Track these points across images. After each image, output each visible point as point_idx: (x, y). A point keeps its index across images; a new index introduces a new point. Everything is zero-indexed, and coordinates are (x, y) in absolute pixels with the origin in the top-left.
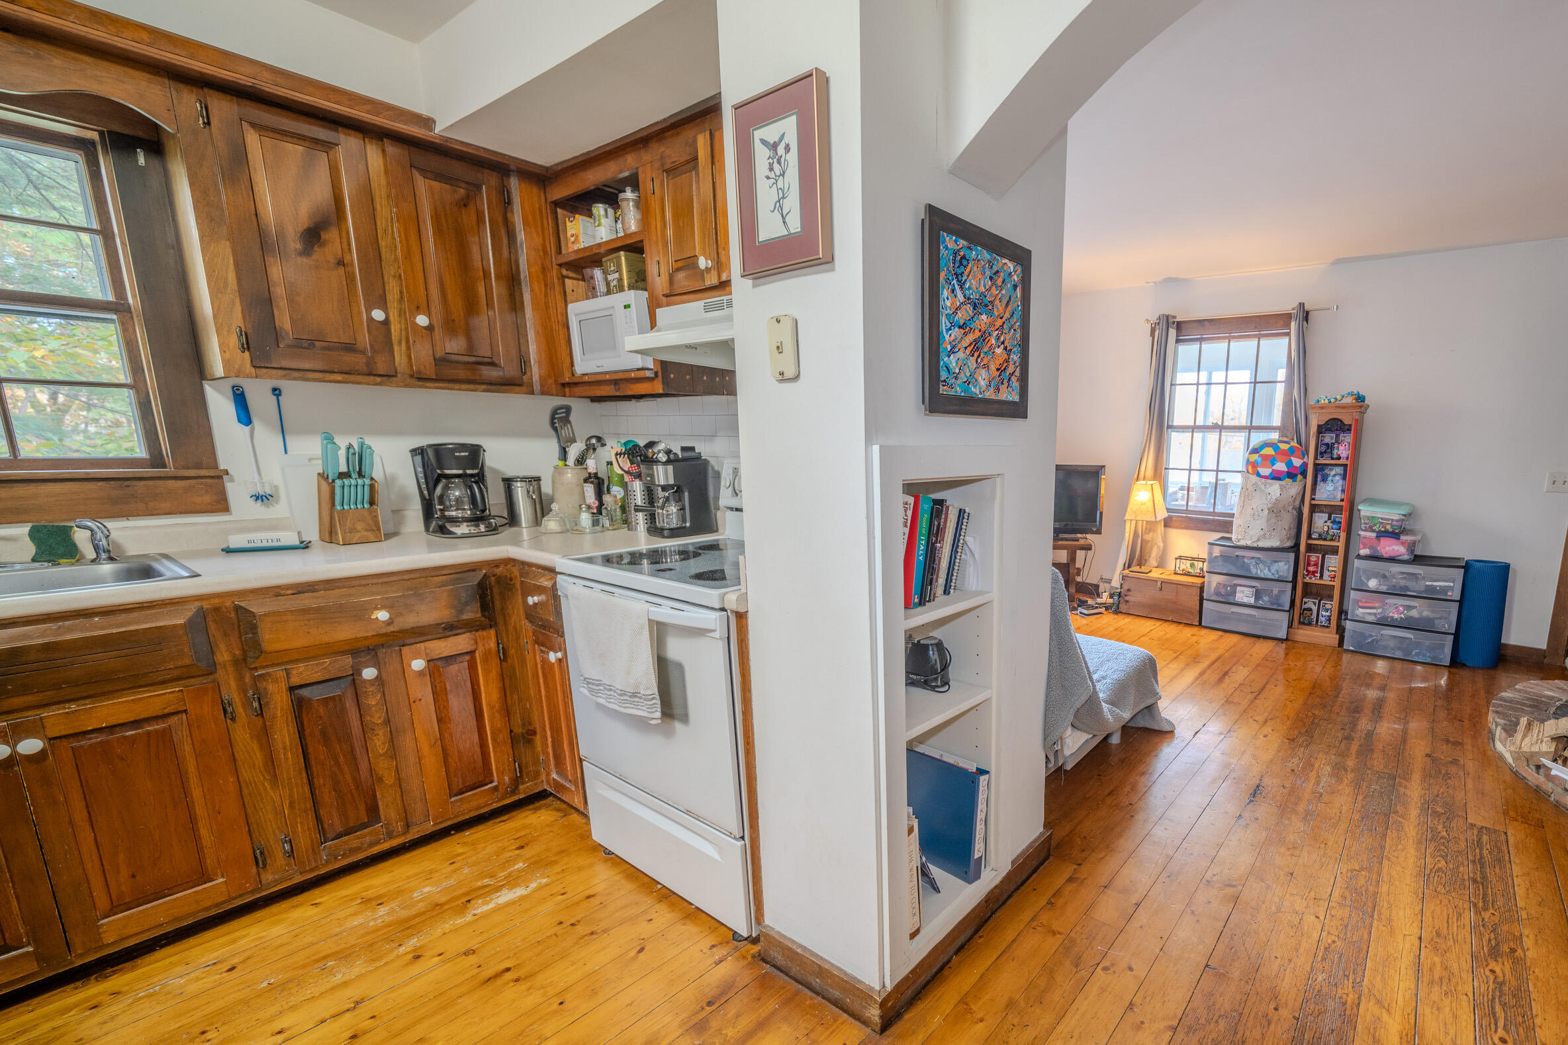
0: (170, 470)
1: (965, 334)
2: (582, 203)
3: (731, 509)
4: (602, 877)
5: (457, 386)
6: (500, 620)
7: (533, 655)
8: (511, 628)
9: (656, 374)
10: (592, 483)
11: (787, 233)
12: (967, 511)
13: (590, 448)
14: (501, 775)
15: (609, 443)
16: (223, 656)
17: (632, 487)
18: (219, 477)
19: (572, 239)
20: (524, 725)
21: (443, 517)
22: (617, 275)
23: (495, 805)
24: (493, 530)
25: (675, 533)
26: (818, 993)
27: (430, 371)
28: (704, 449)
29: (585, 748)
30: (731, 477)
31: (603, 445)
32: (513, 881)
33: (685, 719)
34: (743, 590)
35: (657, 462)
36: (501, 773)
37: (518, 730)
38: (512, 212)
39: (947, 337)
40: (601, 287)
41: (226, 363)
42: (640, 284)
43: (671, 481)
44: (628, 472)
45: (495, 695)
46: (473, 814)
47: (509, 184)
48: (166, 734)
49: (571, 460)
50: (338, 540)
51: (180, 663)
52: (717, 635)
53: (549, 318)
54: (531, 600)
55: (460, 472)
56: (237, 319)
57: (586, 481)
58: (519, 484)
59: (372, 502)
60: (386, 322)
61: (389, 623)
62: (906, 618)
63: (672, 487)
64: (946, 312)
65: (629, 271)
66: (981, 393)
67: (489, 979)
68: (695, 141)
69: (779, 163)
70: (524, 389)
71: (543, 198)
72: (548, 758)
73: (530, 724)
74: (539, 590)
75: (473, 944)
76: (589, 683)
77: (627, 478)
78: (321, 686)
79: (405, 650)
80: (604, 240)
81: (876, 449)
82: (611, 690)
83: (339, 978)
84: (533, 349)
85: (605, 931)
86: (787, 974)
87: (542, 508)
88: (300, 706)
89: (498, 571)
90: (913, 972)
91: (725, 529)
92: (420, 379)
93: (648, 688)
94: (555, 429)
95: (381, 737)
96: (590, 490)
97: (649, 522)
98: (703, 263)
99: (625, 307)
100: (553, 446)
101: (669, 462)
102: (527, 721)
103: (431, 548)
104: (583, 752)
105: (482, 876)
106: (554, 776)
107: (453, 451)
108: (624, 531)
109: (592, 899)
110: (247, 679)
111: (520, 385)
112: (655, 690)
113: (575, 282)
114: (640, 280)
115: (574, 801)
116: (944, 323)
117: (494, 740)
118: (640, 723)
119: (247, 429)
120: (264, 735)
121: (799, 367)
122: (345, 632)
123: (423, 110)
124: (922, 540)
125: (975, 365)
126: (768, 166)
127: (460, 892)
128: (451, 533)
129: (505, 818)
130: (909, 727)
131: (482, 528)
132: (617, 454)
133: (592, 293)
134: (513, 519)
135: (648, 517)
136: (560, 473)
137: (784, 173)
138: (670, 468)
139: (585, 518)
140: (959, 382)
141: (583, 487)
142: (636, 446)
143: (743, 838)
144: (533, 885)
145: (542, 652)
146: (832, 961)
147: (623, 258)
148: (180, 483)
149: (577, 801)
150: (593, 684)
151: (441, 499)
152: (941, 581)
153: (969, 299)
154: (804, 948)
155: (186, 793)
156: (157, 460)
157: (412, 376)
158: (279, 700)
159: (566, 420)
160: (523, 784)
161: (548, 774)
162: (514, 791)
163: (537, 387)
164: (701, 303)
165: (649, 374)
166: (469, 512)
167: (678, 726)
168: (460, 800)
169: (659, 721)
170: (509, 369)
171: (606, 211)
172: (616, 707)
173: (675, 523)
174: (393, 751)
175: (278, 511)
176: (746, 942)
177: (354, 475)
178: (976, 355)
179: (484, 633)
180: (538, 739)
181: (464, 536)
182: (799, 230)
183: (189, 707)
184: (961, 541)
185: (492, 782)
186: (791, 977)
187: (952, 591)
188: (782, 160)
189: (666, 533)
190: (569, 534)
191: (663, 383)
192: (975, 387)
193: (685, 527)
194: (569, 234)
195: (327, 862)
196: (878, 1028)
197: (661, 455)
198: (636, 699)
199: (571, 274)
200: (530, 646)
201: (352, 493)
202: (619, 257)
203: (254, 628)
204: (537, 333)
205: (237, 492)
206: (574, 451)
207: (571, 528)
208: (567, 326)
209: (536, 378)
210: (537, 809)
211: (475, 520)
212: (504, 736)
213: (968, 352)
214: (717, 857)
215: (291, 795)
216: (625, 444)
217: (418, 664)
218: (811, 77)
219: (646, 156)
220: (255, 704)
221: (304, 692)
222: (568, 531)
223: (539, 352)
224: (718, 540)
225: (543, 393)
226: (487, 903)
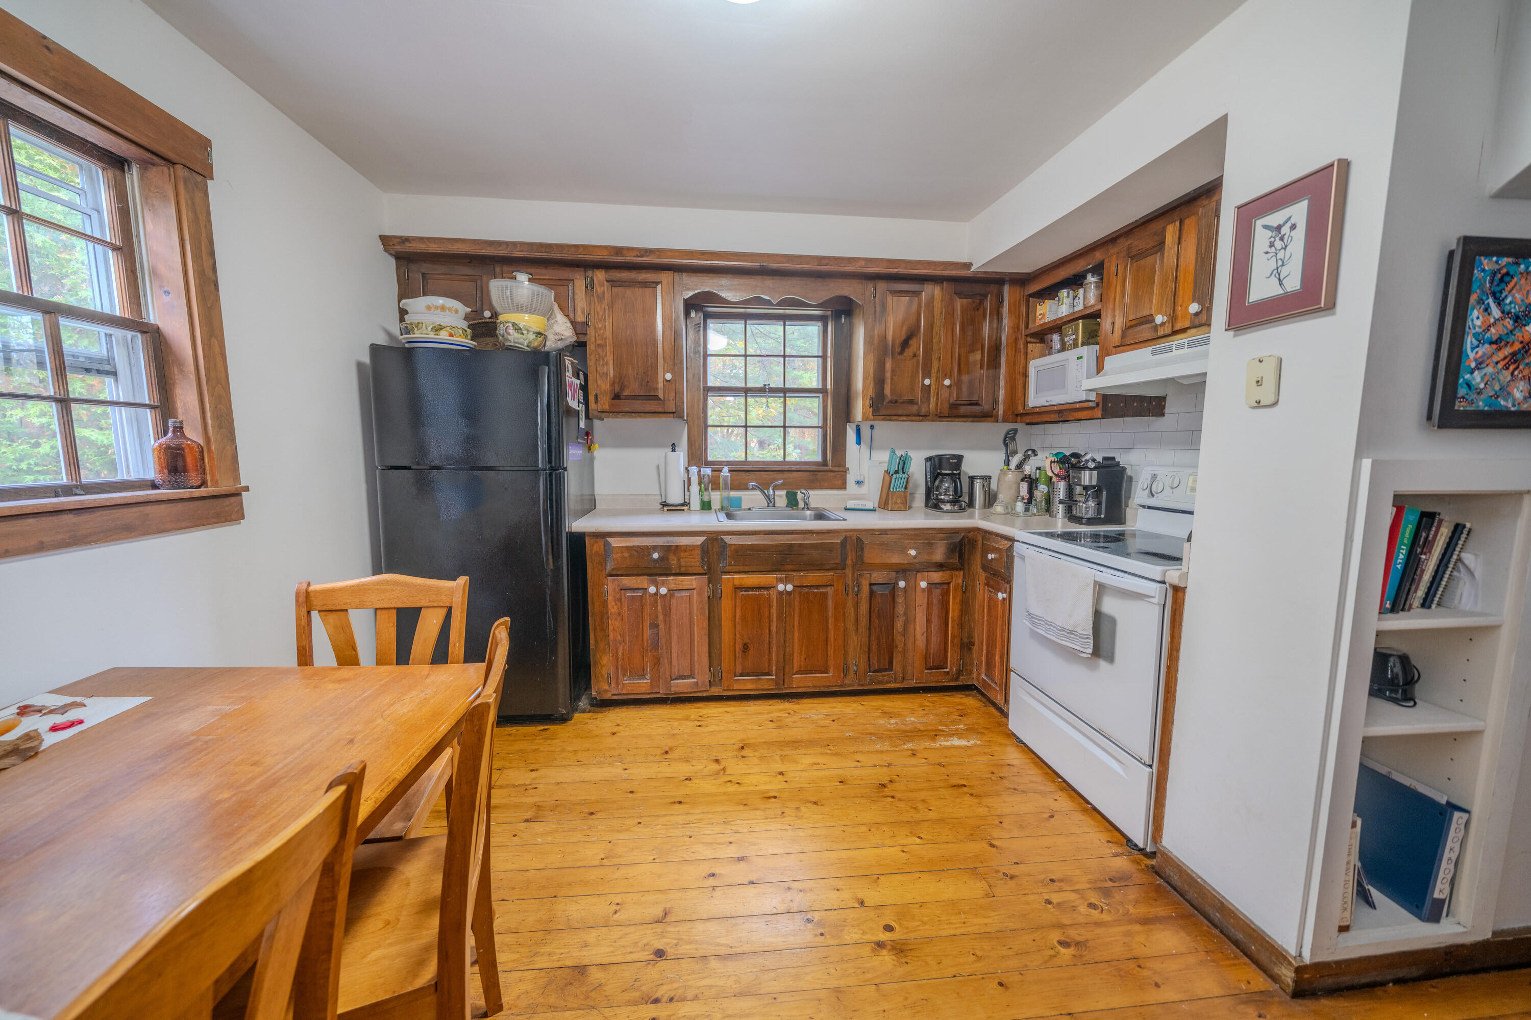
0: (830, 467)
1: (1500, 349)
2: (1050, 292)
3: (1144, 507)
4: (1013, 756)
5: (957, 420)
6: (966, 566)
7: (981, 592)
8: (971, 572)
9: (1098, 404)
10: (1026, 482)
11: (1283, 292)
12: (1468, 525)
13: (1026, 458)
14: (951, 665)
15: (1039, 453)
16: (849, 562)
17: (1057, 485)
18: (845, 471)
19: (1040, 317)
20: (968, 637)
21: (937, 499)
22: (1074, 337)
23: (946, 684)
24: (962, 509)
25: (1091, 522)
26: (1216, 926)
27: (946, 413)
28: (1122, 459)
29: (1015, 662)
30: (1149, 482)
31: (1036, 455)
32: (960, 735)
33: (1111, 659)
34: (1184, 569)
35: (1085, 468)
36: (952, 664)
37: (966, 640)
38: (1002, 307)
39: (1472, 355)
40: (1057, 345)
41: (864, 414)
42: (1091, 341)
43: (1094, 483)
44: (1057, 475)
45: (957, 613)
46: (934, 684)
47: (1003, 290)
48: (825, 594)
49: (1013, 465)
50: (888, 507)
51: (836, 562)
52: (1155, 600)
53: (1015, 371)
54: (990, 556)
55: (950, 472)
56: (870, 392)
57: (1022, 480)
58: (978, 481)
59: (906, 488)
60: (930, 386)
61: (915, 557)
62: (1379, 619)
63: (1094, 487)
64: (1474, 331)
65: (1083, 332)
66: (1514, 406)
67: (955, 786)
68: (1164, 230)
69: (1282, 239)
70: (992, 419)
71: (1022, 293)
72: (981, 664)
73: (972, 638)
74: (995, 550)
75: (943, 761)
76: (1032, 617)
77: (1055, 479)
78: (881, 586)
79: (919, 575)
80: (1064, 315)
81: (1367, 464)
82: (1051, 625)
83: (878, 747)
84: (1002, 392)
85: (1023, 792)
86: (1181, 895)
87: (991, 499)
88: (872, 593)
89: (970, 535)
90: (1338, 963)
91: (1136, 522)
92: (940, 417)
93: (1084, 630)
94: (1006, 445)
95: (901, 622)
96: (1024, 487)
97: (1067, 512)
98: (1159, 319)
99: (1078, 358)
100: (1001, 456)
101: (1095, 468)
102: (970, 636)
103: (927, 516)
104: (1013, 664)
105: (941, 724)
106: (984, 676)
107: (949, 459)
108: (1047, 517)
109: (1012, 767)
110: (855, 575)
111: (991, 417)
112: (1091, 632)
113: (1034, 345)
114: (1092, 337)
115: (996, 698)
116: (1469, 341)
117: (952, 642)
118: (1071, 655)
119: (858, 447)
120: (857, 605)
121: (1278, 395)
122: (895, 559)
123: (965, 259)
124: (1403, 549)
125: (1509, 378)
126: (1268, 244)
127: (932, 728)
128: (941, 509)
129: (949, 694)
130: (1367, 724)
131: (956, 508)
132: (1051, 462)
133: (1049, 351)
134: (971, 504)
135: (1067, 508)
136: (1004, 474)
137: (1286, 246)
138: (1095, 473)
139: (1020, 507)
140: (1483, 396)
141: (1019, 484)
142: (1065, 456)
143: (1151, 766)
144: (972, 742)
145: (990, 591)
146: (1235, 904)
147: (1081, 325)
148: (832, 474)
149: (1000, 700)
150: (1036, 619)
151: (938, 488)
152: (1421, 593)
153: (1509, 313)
154: (1205, 882)
155: (827, 627)
156: (824, 462)
157: (936, 415)
158: (866, 589)
159: (1013, 439)
160: (962, 675)
161: (979, 674)
162: (957, 679)
163: (1000, 418)
164: (1151, 348)
165: (1091, 404)
166: (951, 497)
167: (1103, 664)
168: (930, 673)
169: (1089, 656)
170: (986, 406)
171: (1068, 293)
172: (1054, 638)
173: (1091, 514)
174: (905, 632)
175: (864, 490)
176: (1138, 853)
177: (900, 472)
178: (1512, 368)
179: (957, 573)
180: (975, 649)
181: (948, 512)
182: (1299, 288)
183: (835, 584)
184: (1455, 557)
185: (946, 668)
186: (1186, 900)
187: (1434, 606)
188: (1286, 237)
189: (1084, 521)
190: (1009, 516)
191: (1103, 410)
192: (1506, 400)
193: (1100, 518)
194: (1038, 314)
195: (869, 684)
196: (1290, 990)
197: (1090, 463)
198: (1073, 636)
199: (1033, 340)
200: (981, 587)
201: (898, 482)
202: (1078, 324)
203: (862, 549)
204: (1006, 382)
205: (851, 478)
206: (1015, 461)
207: (1010, 512)
208: (1026, 375)
209: (1001, 412)
210: (967, 696)
211: (954, 502)
212: (957, 640)
213: (1500, 366)
214: (1122, 773)
215: (861, 641)
216: (1056, 454)
217: (923, 584)
218: (1331, 168)
219: (1113, 250)
220: (856, 589)
221: (875, 588)
222: (1008, 513)
223: (1006, 394)
224: (1124, 530)
225: (1004, 421)
226: (947, 741)
